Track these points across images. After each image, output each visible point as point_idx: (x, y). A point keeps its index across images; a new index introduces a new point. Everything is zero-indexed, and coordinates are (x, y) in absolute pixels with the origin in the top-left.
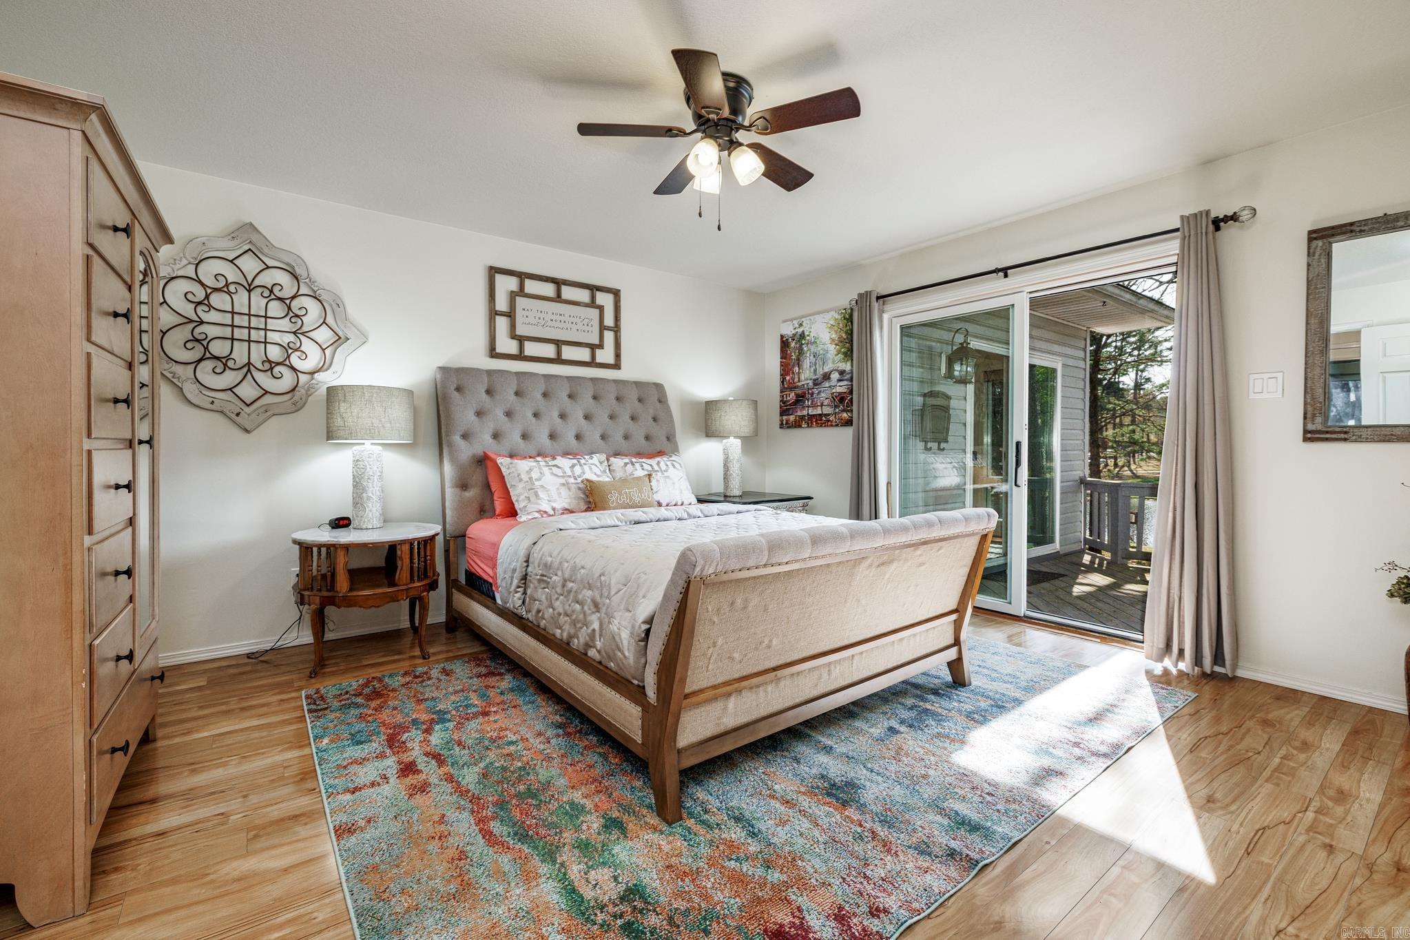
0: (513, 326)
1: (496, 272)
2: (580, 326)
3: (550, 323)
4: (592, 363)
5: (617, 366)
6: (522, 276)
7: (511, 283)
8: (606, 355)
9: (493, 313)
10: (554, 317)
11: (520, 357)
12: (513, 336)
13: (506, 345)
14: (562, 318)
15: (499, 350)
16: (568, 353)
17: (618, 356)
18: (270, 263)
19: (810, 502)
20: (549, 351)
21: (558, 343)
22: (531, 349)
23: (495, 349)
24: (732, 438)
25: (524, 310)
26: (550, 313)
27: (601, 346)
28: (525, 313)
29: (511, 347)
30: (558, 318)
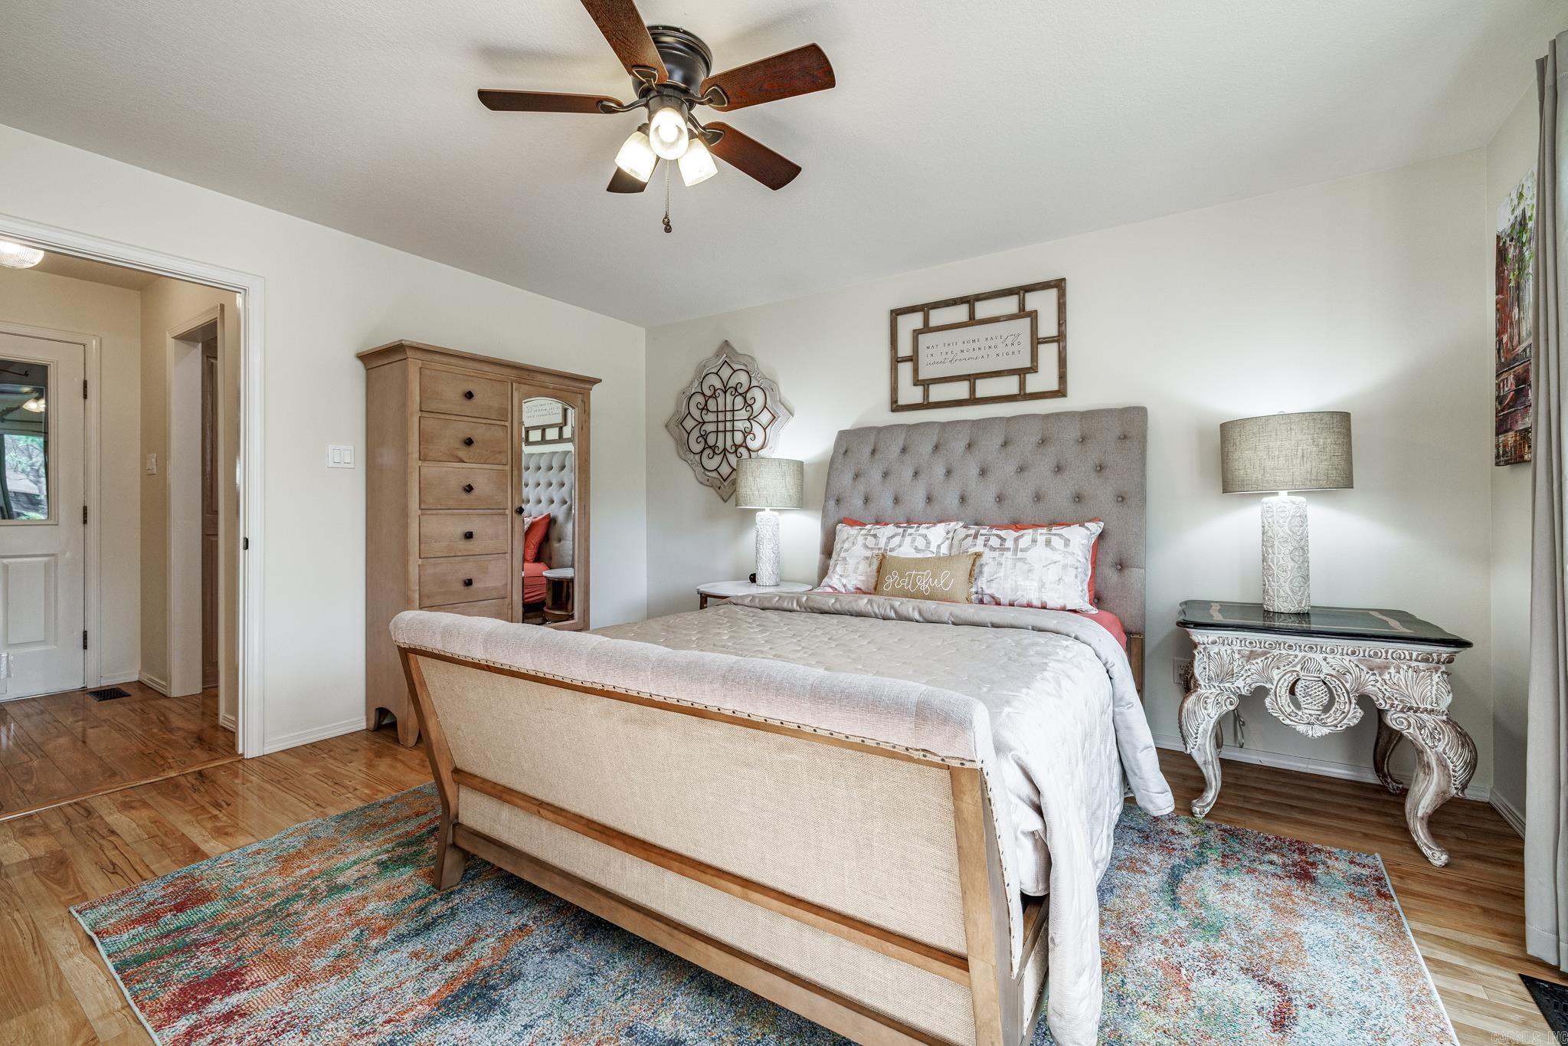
0: (916, 371)
1: (898, 315)
2: (1001, 349)
3: (963, 355)
4: (1023, 396)
5: (1061, 393)
6: (925, 309)
7: (916, 320)
8: (1044, 379)
9: (896, 361)
10: (965, 347)
11: (926, 405)
12: (917, 382)
13: (910, 394)
14: (976, 345)
15: (901, 402)
16: (984, 388)
17: (1062, 377)
18: (736, 367)
19: (1463, 654)
20: (961, 390)
21: (972, 378)
22: (938, 393)
23: (896, 402)
24: (1283, 494)
25: (928, 348)
26: (960, 343)
27: (1033, 369)
28: (930, 351)
29: (914, 395)
30: (972, 345)
